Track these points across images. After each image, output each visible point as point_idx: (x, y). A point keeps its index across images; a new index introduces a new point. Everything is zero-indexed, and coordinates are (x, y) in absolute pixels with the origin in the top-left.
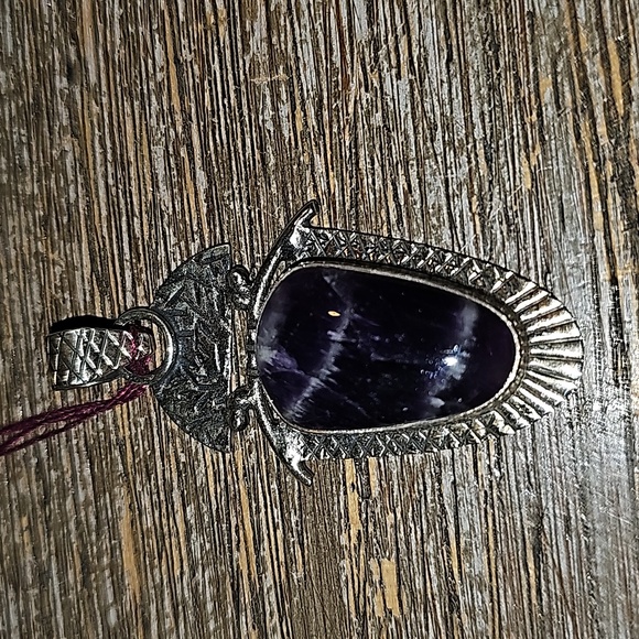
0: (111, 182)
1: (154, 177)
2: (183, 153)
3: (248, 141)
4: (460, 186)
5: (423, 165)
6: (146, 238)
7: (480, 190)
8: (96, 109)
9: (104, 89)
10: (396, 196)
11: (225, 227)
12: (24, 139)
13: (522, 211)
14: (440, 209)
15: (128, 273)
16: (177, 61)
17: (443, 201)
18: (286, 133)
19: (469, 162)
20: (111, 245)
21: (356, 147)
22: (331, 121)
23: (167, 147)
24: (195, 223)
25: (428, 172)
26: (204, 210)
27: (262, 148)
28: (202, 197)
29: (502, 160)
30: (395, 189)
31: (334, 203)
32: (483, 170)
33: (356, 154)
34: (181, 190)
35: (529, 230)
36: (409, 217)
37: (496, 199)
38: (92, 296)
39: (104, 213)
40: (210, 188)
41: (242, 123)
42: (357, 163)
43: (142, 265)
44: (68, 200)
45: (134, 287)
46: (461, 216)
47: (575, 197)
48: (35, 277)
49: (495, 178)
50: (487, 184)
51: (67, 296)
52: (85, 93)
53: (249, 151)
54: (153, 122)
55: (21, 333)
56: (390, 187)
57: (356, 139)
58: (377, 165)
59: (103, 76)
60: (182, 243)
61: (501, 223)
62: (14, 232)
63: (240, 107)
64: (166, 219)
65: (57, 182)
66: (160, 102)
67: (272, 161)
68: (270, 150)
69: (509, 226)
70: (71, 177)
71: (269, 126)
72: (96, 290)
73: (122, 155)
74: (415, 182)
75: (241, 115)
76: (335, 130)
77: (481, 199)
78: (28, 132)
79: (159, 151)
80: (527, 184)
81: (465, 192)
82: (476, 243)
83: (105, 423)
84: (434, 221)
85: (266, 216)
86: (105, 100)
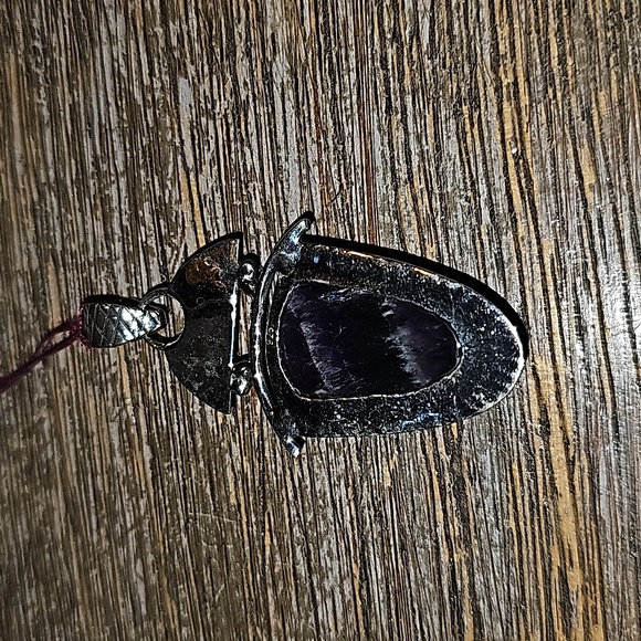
0: (79, 446)
1: (111, 445)
2: (133, 430)
3: (182, 426)
4: (339, 478)
5: (312, 459)
6: (107, 492)
7: (354, 483)
8: (65, 389)
9: (71, 373)
10: (292, 479)
11: (166, 489)
12: (11, 404)
13: (384, 502)
14: (325, 494)
15: (93, 517)
16: (126, 359)
17: (327, 489)
18: (210, 423)
19: (346, 461)
20: (81, 494)
21: (262, 440)
22: (243, 419)
23: (121, 423)
24: (143, 484)
25: (315, 465)
26: (150, 476)
27: (192, 433)
28: (148, 465)
29: (369, 463)
30: (292, 475)
31: (247, 480)
32: (356, 468)
33: (263, 445)
34: (132, 458)
35: (389, 517)
36: (302, 497)
37: (365, 492)
38: (67, 531)
39: (74, 470)
40: (154, 458)
41: (177, 411)
42: (264, 452)
43: (104, 512)
44: (46, 455)
45: (98, 527)
46: (340, 501)
47: (422, 497)
48: (23, 512)
49: (364, 475)
50: (358, 479)
51: (48, 529)
52: (57, 375)
53: (182, 434)
54: (110, 404)
55: (14, 553)
56: (288, 472)
57: (262, 434)
58: (278, 455)
59: (70, 363)
60: (134, 499)
61: (369, 509)
62: (5, 475)
63: (176, 400)
64: (121, 479)
65: (38, 440)
66: (114, 389)
67: (200, 444)
68: (198, 435)
69: (375, 512)
70: (48, 439)
71: (198, 417)
72: (70, 526)
73: (87, 426)
74: (306, 472)
75: (177, 406)
76: (247, 425)
77: (354, 489)
78: (14, 398)
79: (114, 427)
80: (388, 483)
81: (342, 482)
82: (352, 523)
83: (80, 627)
84: (321, 502)
85: (196, 484)
86: (72, 382)
